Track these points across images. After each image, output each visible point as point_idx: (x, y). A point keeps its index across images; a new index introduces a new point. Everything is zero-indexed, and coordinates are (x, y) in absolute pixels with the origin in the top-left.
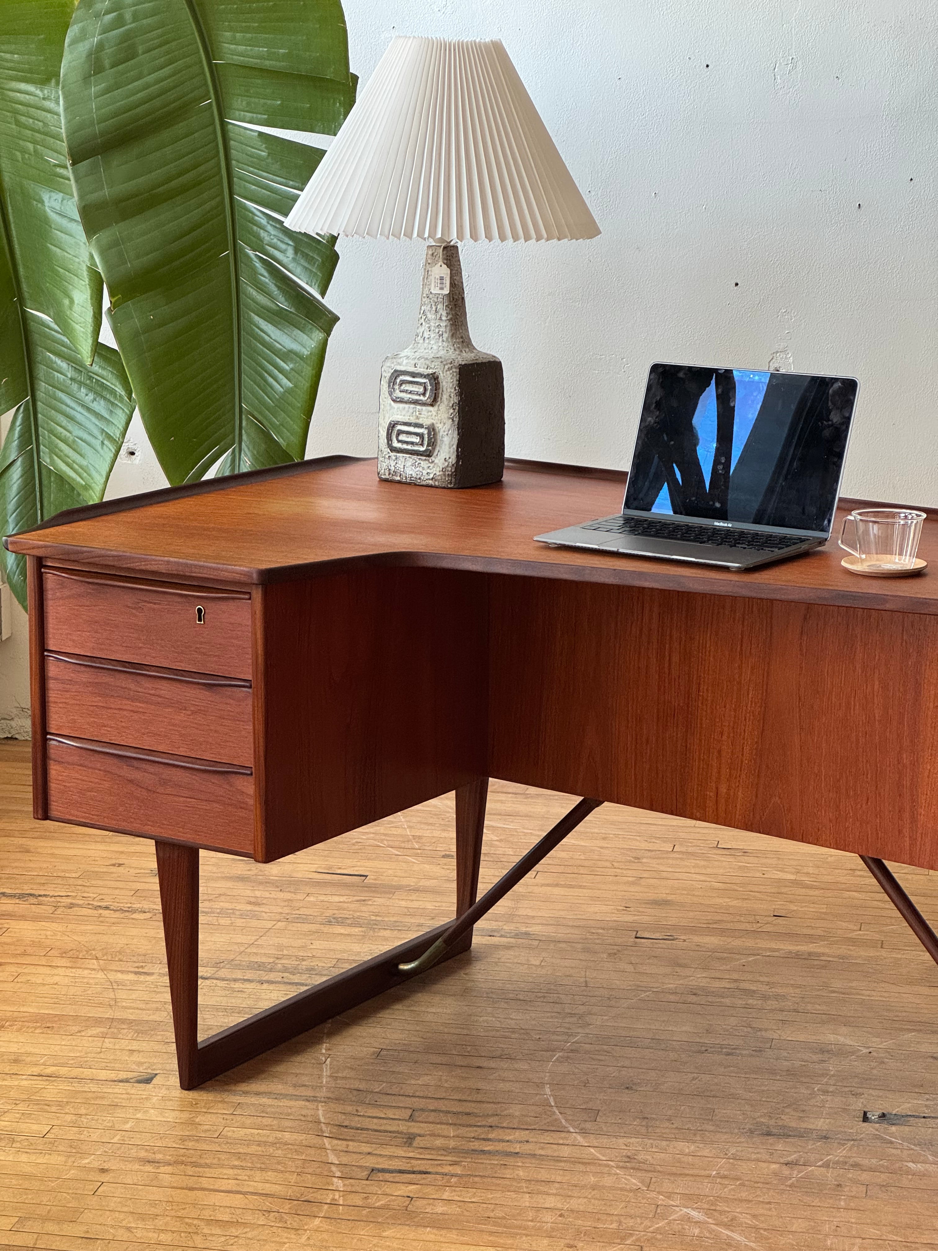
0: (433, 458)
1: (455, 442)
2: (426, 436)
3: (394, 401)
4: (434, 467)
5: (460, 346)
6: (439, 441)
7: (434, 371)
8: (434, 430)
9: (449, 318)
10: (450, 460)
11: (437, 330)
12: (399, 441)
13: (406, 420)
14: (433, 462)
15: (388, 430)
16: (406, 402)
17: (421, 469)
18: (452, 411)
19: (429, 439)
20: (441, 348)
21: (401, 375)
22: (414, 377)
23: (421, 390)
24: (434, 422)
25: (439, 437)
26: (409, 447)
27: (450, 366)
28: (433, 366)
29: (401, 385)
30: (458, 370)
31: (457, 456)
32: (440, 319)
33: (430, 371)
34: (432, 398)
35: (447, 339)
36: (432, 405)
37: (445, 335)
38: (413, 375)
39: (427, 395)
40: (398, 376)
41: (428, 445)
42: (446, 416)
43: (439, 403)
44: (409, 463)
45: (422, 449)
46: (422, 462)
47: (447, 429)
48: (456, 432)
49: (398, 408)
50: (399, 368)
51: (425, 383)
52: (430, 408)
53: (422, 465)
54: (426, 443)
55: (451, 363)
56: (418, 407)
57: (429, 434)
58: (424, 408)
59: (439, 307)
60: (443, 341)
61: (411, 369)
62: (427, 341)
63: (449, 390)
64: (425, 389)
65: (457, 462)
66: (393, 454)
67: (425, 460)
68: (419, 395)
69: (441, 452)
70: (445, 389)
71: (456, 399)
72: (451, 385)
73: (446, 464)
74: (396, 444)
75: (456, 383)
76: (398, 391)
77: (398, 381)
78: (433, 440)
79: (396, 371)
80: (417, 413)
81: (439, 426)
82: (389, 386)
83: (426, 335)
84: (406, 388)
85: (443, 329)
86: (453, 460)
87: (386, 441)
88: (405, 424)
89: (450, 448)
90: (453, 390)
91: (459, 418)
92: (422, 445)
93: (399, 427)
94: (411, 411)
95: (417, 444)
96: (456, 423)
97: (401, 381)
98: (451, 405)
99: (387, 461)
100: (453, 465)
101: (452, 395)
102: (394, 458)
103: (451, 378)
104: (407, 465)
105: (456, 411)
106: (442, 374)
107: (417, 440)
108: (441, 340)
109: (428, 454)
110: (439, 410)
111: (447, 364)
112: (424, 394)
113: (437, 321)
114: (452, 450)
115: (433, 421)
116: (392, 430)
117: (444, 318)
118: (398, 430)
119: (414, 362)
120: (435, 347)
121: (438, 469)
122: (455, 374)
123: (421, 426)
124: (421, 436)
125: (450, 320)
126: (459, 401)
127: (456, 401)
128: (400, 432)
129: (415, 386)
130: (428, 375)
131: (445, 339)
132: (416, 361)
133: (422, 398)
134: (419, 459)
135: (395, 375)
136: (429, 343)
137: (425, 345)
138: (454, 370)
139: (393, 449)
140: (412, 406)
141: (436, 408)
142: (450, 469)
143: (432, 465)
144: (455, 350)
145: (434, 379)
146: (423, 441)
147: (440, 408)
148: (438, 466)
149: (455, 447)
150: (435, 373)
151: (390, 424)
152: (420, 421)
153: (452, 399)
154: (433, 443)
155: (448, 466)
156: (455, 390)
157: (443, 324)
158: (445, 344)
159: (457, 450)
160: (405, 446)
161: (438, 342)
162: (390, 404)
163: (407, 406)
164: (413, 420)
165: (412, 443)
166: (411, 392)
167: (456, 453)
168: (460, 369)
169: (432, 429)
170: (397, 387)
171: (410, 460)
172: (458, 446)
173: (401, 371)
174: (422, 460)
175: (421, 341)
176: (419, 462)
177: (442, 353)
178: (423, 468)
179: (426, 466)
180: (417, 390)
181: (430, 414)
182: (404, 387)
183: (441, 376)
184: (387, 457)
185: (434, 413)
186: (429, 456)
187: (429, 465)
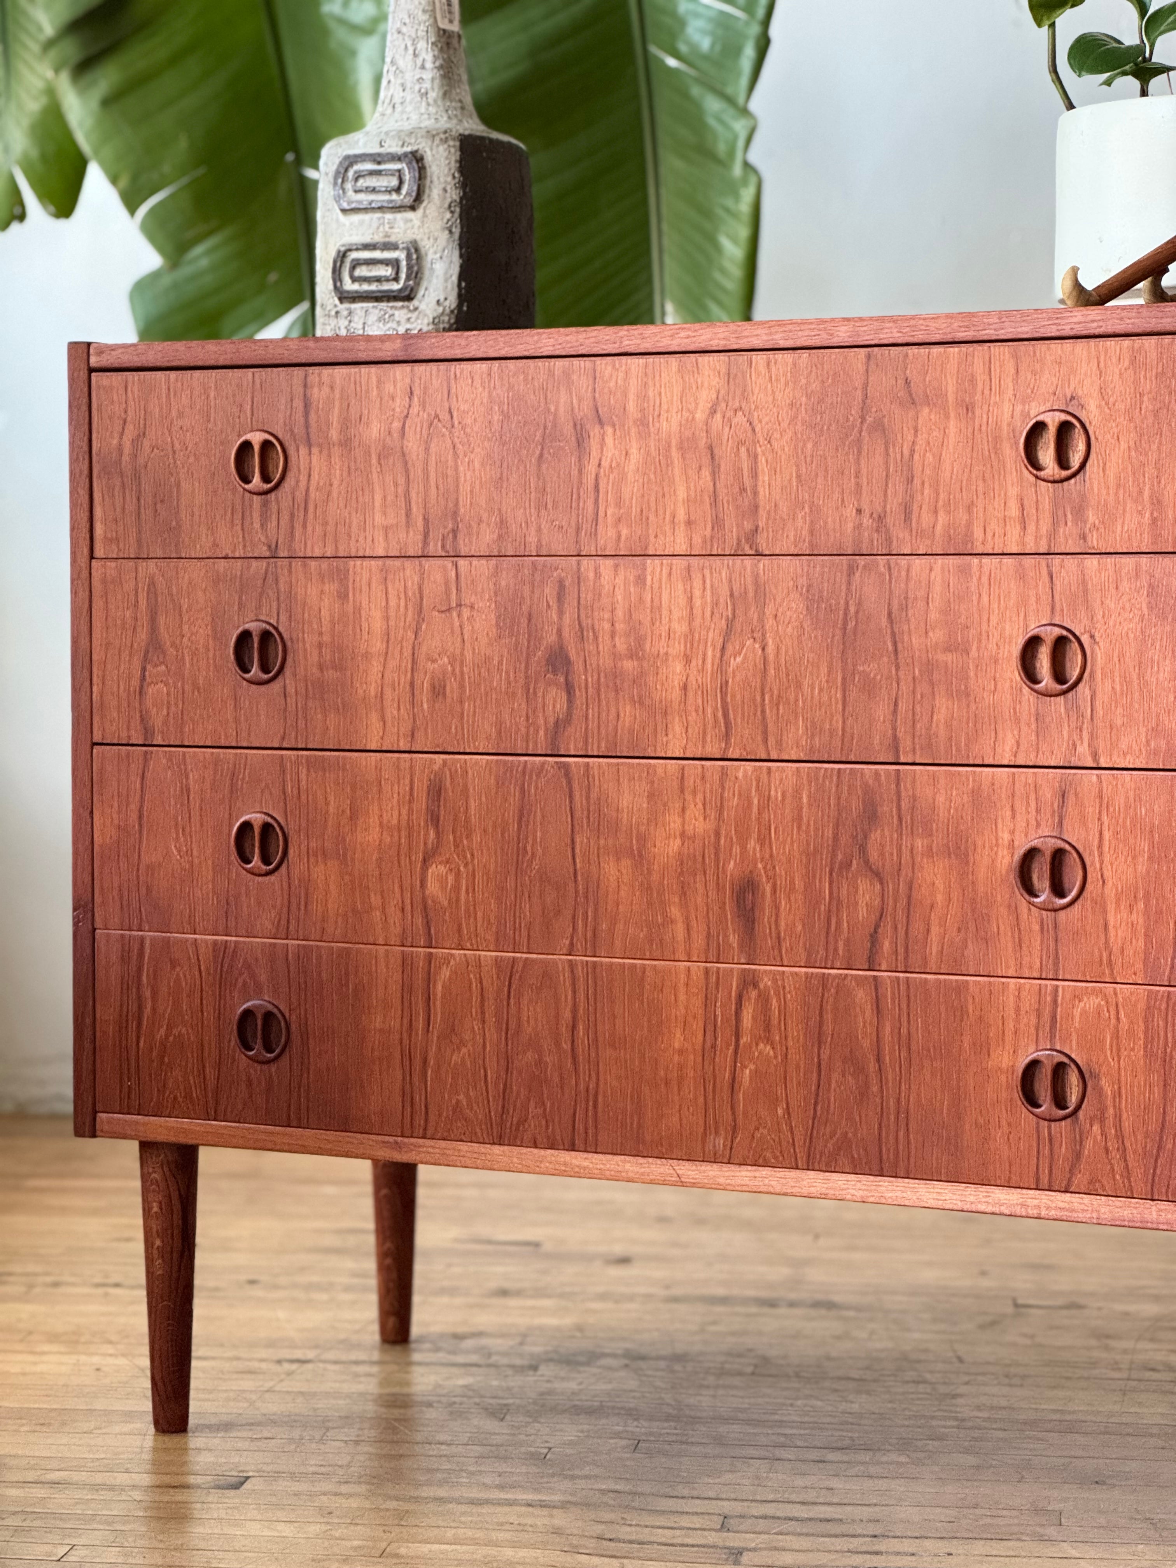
0: (415, 302)
1: (455, 270)
2: (404, 264)
3: (344, 211)
4: (417, 318)
5: (458, 113)
6: (427, 273)
7: (415, 148)
8: (417, 250)
9: (437, 64)
10: (447, 303)
11: (417, 87)
12: (354, 279)
13: (367, 239)
14: (416, 309)
15: (335, 262)
16: (366, 210)
17: (394, 325)
18: (448, 215)
19: (409, 267)
20: (426, 116)
21: (356, 162)
22: (379, 163)
23: (394, 182)
24: (418, 238)
25: (427, 264)
26: (373, 287)
27: (443, 136)
28: (413, 141)
29: (356, 179)
30: (458, 144)
31: (460, 296)
32: (423, 67)
33: (408, 149)
34: (414, 194)
35: (435, 101)
36: (413, 208)
37: (432, 95)
38: (377, 159)
39: (404, 191)
40: (351, 165)
41: (408, 278)
42: (439, 225)
43: (424, 204)
44: (373, 317)
45: (395, 286)
46: (397, 313)
47: (440, 248)
48: (457, 253)
49: (351, 224)
50: (351, 152)
51: (399, 171)
52: (410, 215)
53: (397, 318)
54: (403, 276)
55: (445, 132)
56: (389, 216)
57: (409, 257)
58: (399, 216)
59: (419, 46)
60: (428, 104)
61: (375, 149)
62: (399, 108)
63: (442, 180)
64: (401, 182)
65: (460, 306)
66: (343, 307)
67: (403, 307)
68: (390, 192)
69: (431, 290)
70: (435, 179)
71: (454, 195)
72: (446, 171)
73: (441, 309)
74: (349, 286)
75: (454, 165)
76: (350, 193)
77: (351, 174)
78: (416, 268)
79: (347, 157)
80: (387, 226)
81: (426, 245)
82: (335, 184)
83: (397, 100)
84: (365, 185)
85: (427, 85)
86: (452, 302)
87: (331, 282)
88: (367, 247)
89: (446, 281)
90: (449, 179)
91: (462, 228)
92: (396, 279)
93: (354, 255)
94: (375, 224)
95: (387, 280)
96: (457, 236)
97: (356, 172)
98: (446, 205)
99: (333, 322)
100: (452, 312)
101: (448, 188)
102: (345, 313)
103: (447, 158)
104: (369, 322)
105: (457, 215)
106: (429, 153)
107: (388, 271)
108: (424, 104)
109: (407, 296)
110: (425, 215)
111: (438, 134)
112: (398, 190)
113: (418, 71)
114: (449, 286)
115: (415, 237)
116: (342, 262)
117: (429, 65)
118: (353, 260)
119: (377, 140)
120: (414, 117)
121: (426, 321)
122: (453, 150)
123: (394, 247)
124: (396, 263)
125: (441, 67)
126: (461, 199)
127: (456, 197)
128: (356, 264)
129: (381, 178)
130: (406, 155)
131: (431, 101)
132: (383, 136)
133: (394, 196)
134: (392, 307)
135: (347, 163)
136: (403, 112)
137: (397, 115)
138: (451, 143)
139: (345, 297)
140: (378, 215)
141: (420, 212)
142: (446, 318)
143: (414, 315)
144: (449, 118)
145: (417, 159)
146: (397, 273)
147: (428, 212)
148: (426, 315)
149: (455, 278)
150: (416, 151)
151: (339, 252)
152: (393, 239)
153: (448, 195)
154: (416, 272)
155: (443, 314)
156: (454, 177)
157: (428, 75)
158: (432, 110)
159: (459, 285)
160: (366, 287)
161: (419, 108)
162: (337, 221)
163: (366, 217)
164: (378, 238)
165: (378, 280)
166: (374, 190)
167: (456, 290)
168: (461, 141)
169: (415, 251)
170: (349, 186)
171: (375, 310)
172: (461, 277)
173: (356, 156)
174: (396, 308)
175: (389, 111)
176: (391, 312)
177: (428, 123)
178: (399, 323)
179: (403, 321)
180: (385, 184)
181: (409, 225)
182: (361, 183)
183: (429, 157)
184: (333, 313)
185: (417, 223)
186: (409, 298)
187: (409, 315)
